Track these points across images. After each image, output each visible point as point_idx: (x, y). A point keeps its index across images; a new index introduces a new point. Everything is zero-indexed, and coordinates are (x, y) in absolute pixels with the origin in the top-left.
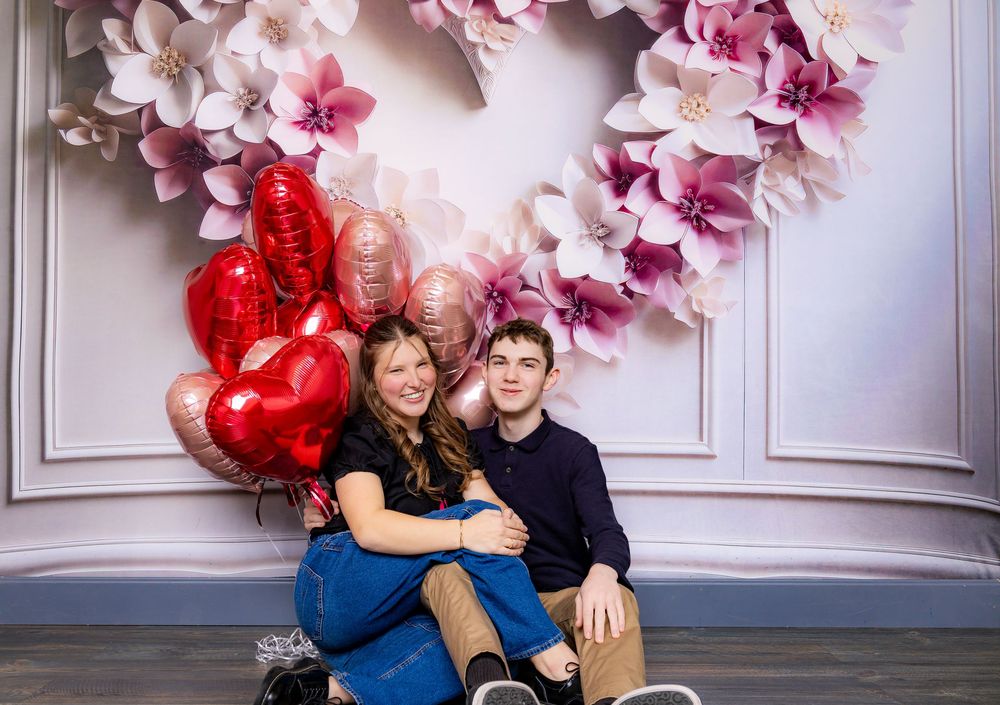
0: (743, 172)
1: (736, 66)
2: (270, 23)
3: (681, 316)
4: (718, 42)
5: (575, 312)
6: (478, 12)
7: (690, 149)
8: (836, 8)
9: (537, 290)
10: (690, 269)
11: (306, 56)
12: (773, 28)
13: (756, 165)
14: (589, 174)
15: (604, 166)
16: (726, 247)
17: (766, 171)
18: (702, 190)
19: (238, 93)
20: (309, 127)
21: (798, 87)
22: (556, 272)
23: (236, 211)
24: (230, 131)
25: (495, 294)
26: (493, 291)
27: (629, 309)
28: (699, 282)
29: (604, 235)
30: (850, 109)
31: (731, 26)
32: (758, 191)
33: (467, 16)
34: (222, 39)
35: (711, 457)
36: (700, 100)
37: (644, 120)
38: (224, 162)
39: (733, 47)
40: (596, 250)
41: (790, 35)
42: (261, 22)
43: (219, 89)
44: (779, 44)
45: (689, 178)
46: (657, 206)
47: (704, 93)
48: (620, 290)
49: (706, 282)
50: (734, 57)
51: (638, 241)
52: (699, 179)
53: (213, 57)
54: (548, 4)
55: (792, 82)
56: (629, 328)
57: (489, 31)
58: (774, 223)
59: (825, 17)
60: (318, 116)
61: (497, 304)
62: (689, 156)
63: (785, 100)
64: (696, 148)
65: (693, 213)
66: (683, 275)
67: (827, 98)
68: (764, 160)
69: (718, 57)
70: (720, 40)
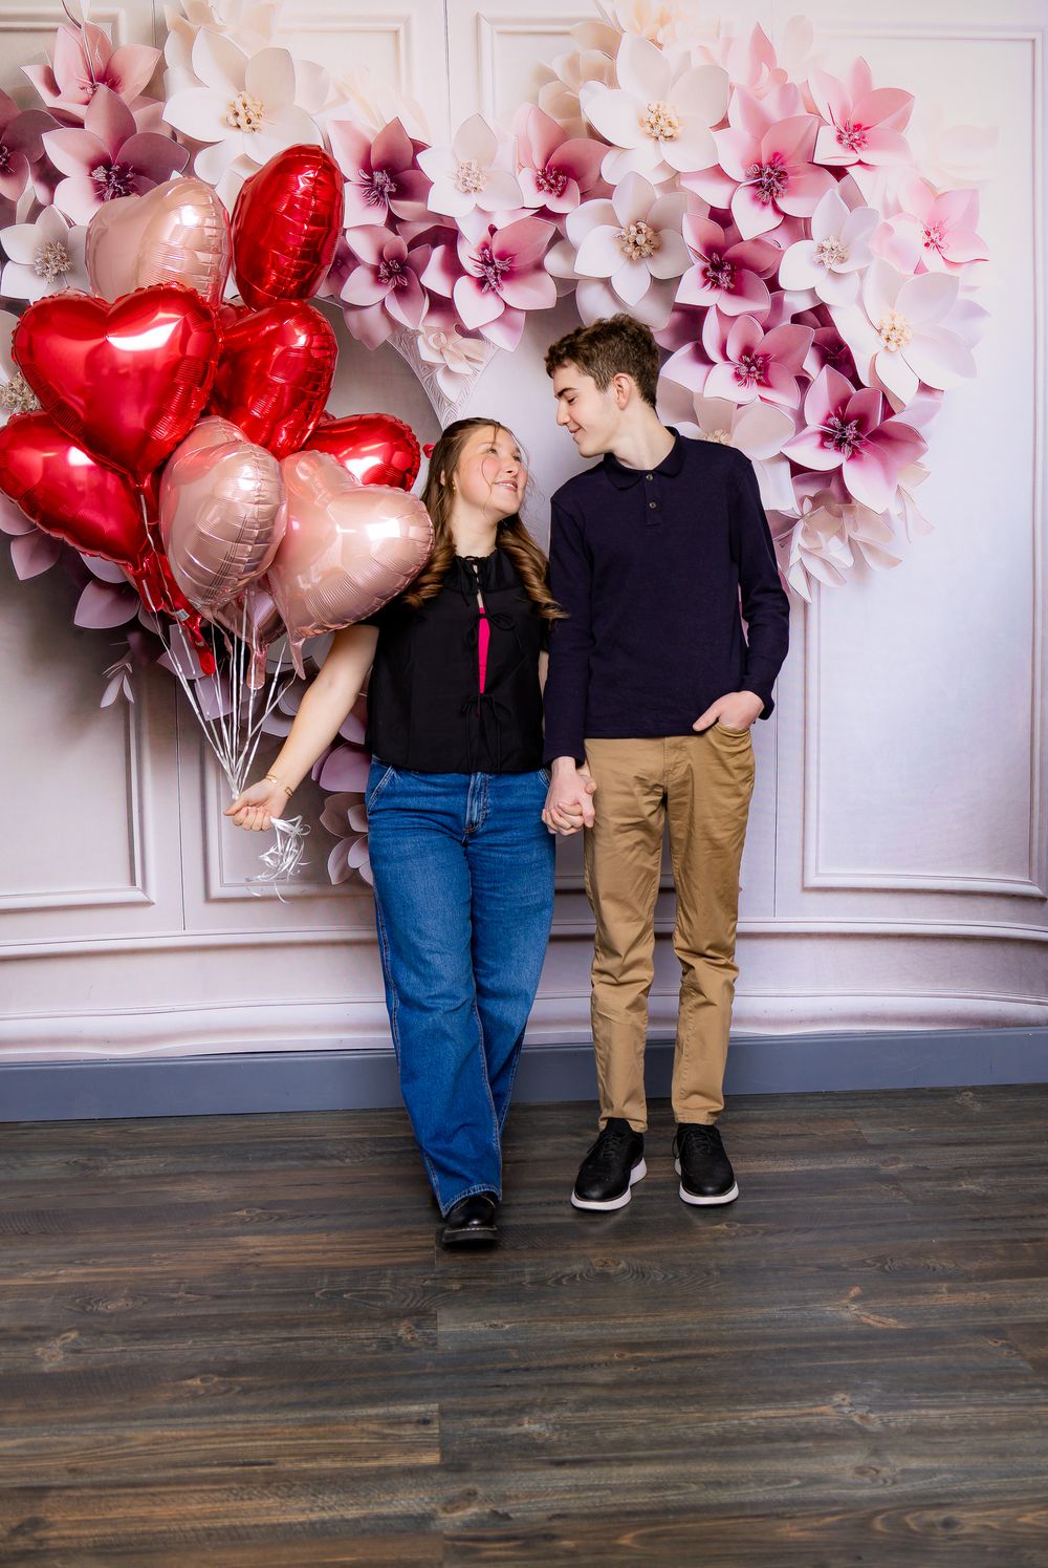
1: (768, 394)
4: (746, 363)
6: (436, 322)
8: (893, 319)
12: (814, 345)
13: (790, 523)
17: (805, 531)
21: (845, 421)
23: (121, 591)
30: (908, 450)
31: (762, 342)
32: (796, 555)
33: (421, 329)
39: (764, 369)
41: (836, 354)
44: (822, 366)
47: (728, 430)
50: (765, 383)
54: (528, 312)
55: (837, 415)
57: (450, 347)
58: (815, 597)
59: (880, 331)
63: (830, 438)
67: (883, 437)
68: (803, 516)
69: (745, 382)
70: (748, 360)
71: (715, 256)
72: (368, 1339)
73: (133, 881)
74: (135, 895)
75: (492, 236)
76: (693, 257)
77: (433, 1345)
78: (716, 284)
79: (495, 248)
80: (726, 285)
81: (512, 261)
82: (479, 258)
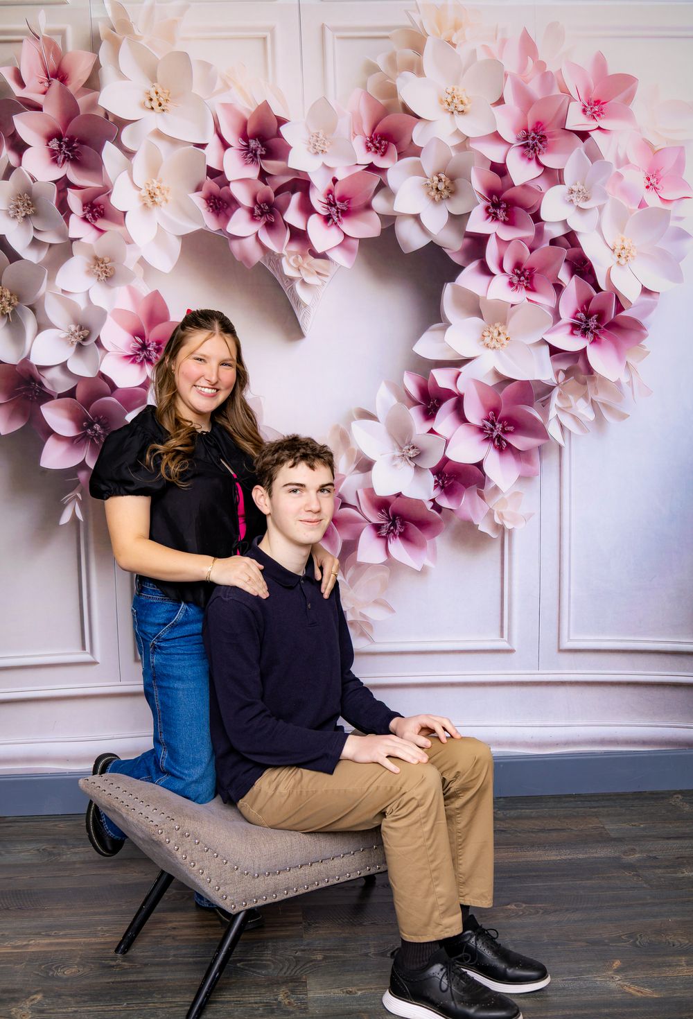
0: (539, 395)
1: (533, 296)
2: (97, 261)
3: (484, 527)
4: (517, 274)
5: (390, 526)
6: (294, 248)
7: (491, 375)
8: (623, 241)
9: (354, 507)
10: (492, 485)
11: (133, 293)
12: (566, 260)
13: (550, 389)
14: (400, 400)
15: (414, 392)
16: (524, 465)
17: (560, 395)
18: (503, 413)
19: (70, 330)
20: (139, 361)
21: (588, 316)
22: (372, 490)
23: (74, 442)
24: (64, 366)
27: (438, 522)
28: (500, 497)
29: (416, 456)
30: (634, 336)
31: (528, 258)
32: (553, 412)
33: (284, 252)
34: (52, 278)
35: (510, 651)
36: (501, 329)
37: (450, 349)
38: (60, 396)
39: (530, 279)
40: (407, 470)
41: (582, 268)
42: (88, 261)
43: (52, 326)
44: (572, 276)
45: (491, 402)
46: (462, 429)
47: (504, 323)
48: (429, 505)
49: (506, 496)
50: (531, 289)
51: (445, 460)
52: (499, 402)
53: (43, 297)
54: (360, 239)
55: (583, 311)
56: (437, 539)
57: (305, 266)
58: (567, 443)
59: (613, 250)
62: (490, 382)
63: (577, 328)
64: (497, 374)
65: (495, 434)
66: (486, 491)
67: (615, 326)
68: (558, 384)
69: (517, 288)
70: (519, 272)
71: (494, 197)
72: (256, 1003)
73: (84, 647)
74: (86, 657)
75: (334, 184)
76: (479, 199)
77: (305, 1009)
78: (495, 218)
79: (337, 193)
80: (502, 219)
81: (349, 203)
82: (325, 201)
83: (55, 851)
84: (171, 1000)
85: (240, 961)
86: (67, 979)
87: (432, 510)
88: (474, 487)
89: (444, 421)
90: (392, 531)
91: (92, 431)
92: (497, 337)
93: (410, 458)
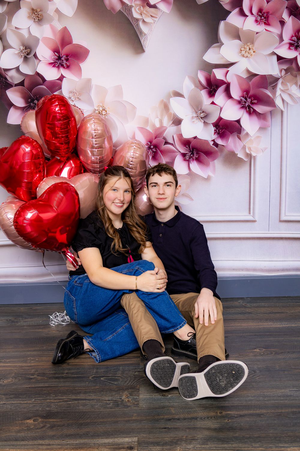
0: (271, 83)
1: (268, 28)
2: (33, 11)
3: (240, 155)
4: (260, 15)
5: (191, 155)
6: (139, 2)
7: (245, 72)
9: (172, 144)
10: (245, 132)
11: (53, 28)
12: (287, 7)
13: (277, 79)
14: (196, 86)
15: (203, 81)
16: (262, 121)
17: (282, 83)
18: (251, 93)
19: (20, 49)
20: (57, 66)
21: (299, 38)
22: (181, 135)
23: (24, 110)
24: (17, 69)
25: (152, 147)
26: (151, 146)
27: (216, 152)
28: (249, 138)
29: (204, 116)
31: (266, 6)
32: (278, 92)
33: (133, 5)
34: (10, 21)
35: (254, 221)
36: (250, 46)
37: (223, 57)
38: (16, 85)
39: (267, 18)
40: (200, 124)
41: (296, 11)
42: (29, 11)
43: (10, 47)
44: (290, 16)
45: (245, 87)
46: (229, 102)
47: (253, 43)
48: (211, 143)
49: (252, 138)
50: (267, 24)
51: (220, 119)
52: (249, 87)
53: (6, 31)
55: (296, 36)
56: (216, 161)
57: (145, 12)
58: (286, 109)
60: (61, 60)
61: (153, 152)
62: (245, 76)
63: (292, 45)
64: (248, 71)
65: (247, 104)
66: (242, 136)
68: (281, 77)
69: (260, 23)
70: (261, 14)
72: (109, 400)
77: (137, 404)
83: (16, 320)
84: (60, 398)
85: (103, 377)
86: (4, 386)
87: (213, 146)
88: (236, 134)
89: (220, 97)
90: (192, 157)
91: (33, 104)
92: (249, 51)
93: (201, 118)
